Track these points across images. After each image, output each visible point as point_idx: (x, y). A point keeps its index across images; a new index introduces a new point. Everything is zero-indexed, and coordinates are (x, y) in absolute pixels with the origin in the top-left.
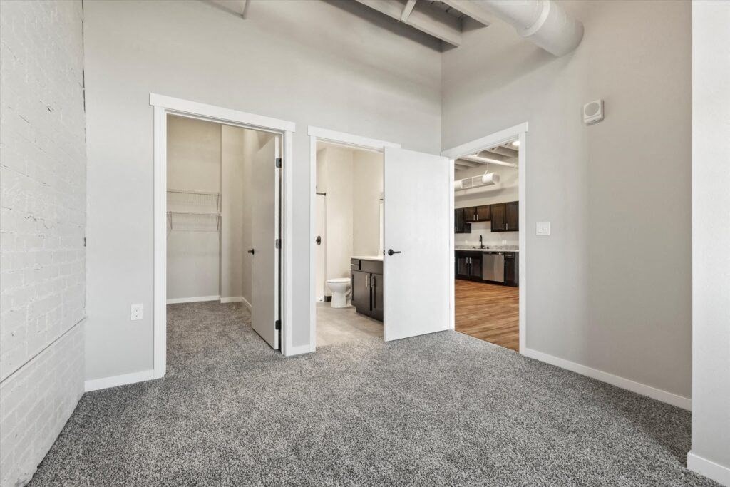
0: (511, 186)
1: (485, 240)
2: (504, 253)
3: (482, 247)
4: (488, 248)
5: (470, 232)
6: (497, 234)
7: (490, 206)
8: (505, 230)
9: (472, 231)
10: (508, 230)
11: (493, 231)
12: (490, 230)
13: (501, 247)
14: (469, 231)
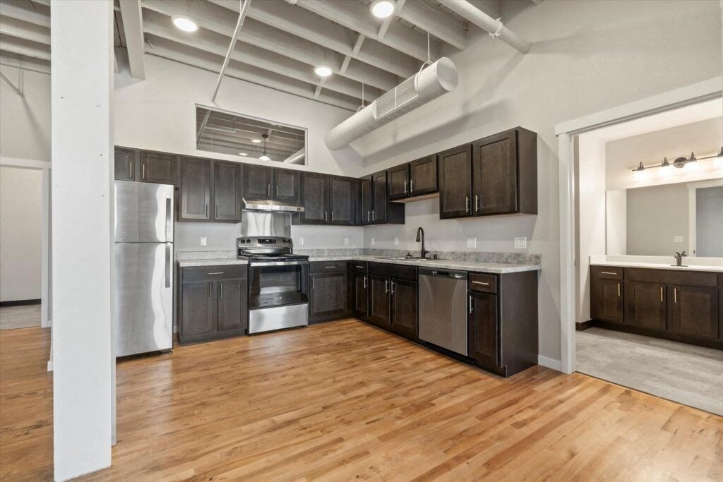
0: (486, 104)
1: (431, 239)
2: (470, 276)
3: (424, 253)
4: (435, 257)
5: (403, 222)
6: (454, 224)
7: (437, 156)
8: (471, 214)
9: (407, 219)
10: (481, 214)
11: (444, 216)
12: (438, 215)
13: (464, 256)
14: (401, 220)
